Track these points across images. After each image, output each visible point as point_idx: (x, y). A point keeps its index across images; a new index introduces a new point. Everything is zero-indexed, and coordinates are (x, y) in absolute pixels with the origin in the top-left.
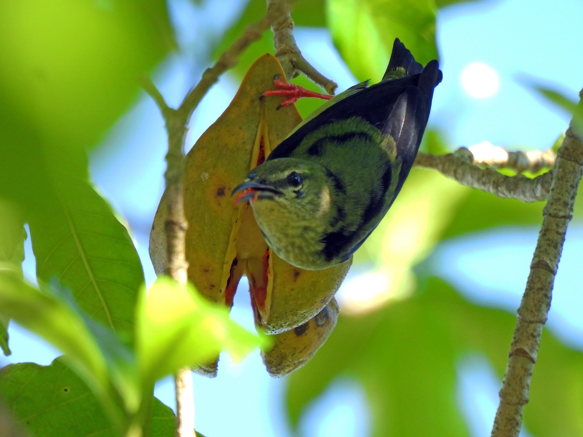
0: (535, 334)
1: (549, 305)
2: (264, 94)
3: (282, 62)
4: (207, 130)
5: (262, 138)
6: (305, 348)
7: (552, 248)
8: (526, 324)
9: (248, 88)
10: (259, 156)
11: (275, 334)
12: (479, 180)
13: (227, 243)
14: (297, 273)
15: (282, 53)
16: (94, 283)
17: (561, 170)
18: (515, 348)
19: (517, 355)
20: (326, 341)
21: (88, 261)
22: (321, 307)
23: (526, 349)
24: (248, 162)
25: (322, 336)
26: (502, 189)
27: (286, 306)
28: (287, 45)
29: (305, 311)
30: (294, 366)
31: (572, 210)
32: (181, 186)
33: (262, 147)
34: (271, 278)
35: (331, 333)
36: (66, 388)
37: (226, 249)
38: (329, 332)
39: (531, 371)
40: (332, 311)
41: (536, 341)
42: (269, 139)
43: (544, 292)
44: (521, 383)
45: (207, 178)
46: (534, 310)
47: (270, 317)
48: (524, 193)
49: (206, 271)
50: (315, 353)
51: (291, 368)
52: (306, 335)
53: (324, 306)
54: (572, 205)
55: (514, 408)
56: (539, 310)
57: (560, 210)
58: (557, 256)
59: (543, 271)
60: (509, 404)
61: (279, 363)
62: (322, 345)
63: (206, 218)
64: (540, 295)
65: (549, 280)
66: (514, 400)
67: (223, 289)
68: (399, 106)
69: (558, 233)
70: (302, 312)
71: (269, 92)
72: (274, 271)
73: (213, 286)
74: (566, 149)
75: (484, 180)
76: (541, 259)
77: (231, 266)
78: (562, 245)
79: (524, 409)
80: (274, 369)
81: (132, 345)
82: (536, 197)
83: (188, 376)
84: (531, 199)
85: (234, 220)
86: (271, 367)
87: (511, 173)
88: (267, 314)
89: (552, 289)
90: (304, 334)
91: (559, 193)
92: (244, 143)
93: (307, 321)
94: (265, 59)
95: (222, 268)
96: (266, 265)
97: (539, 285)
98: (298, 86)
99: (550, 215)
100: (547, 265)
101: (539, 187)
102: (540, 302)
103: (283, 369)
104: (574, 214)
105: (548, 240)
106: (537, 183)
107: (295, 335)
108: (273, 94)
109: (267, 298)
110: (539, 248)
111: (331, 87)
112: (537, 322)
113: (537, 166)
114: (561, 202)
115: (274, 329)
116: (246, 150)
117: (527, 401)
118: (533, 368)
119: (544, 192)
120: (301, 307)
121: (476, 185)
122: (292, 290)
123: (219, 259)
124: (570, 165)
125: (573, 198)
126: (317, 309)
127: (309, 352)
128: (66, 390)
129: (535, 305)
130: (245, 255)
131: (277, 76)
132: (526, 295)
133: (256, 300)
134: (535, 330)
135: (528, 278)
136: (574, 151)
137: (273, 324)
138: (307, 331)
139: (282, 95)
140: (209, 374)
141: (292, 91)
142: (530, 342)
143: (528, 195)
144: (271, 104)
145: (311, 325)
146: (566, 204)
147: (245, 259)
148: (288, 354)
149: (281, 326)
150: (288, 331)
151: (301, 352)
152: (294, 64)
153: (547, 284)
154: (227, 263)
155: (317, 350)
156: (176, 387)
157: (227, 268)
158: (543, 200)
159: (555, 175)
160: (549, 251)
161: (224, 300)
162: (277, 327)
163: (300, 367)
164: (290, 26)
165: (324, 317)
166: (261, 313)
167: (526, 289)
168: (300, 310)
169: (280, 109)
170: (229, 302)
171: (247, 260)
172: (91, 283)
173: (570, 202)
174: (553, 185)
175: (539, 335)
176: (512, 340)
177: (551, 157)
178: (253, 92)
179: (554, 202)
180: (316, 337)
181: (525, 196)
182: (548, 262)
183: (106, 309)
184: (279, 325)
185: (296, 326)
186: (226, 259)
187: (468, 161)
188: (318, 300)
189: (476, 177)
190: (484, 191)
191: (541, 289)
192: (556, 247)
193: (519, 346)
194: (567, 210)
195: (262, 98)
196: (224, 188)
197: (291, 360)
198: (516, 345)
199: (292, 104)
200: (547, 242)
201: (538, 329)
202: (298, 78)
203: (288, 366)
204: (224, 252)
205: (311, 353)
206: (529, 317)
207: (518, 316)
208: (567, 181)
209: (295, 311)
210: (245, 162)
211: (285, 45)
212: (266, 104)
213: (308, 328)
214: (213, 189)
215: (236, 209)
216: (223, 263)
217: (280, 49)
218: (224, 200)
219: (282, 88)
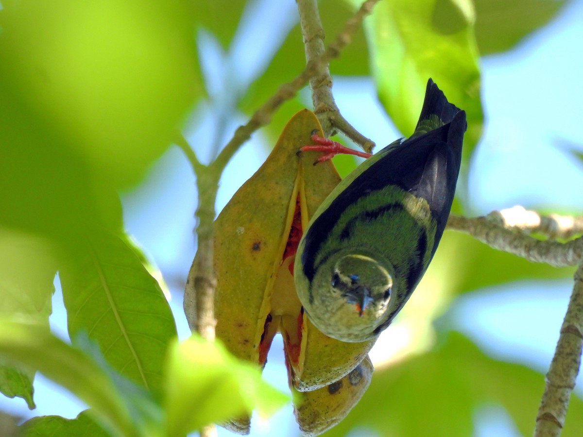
0: (563, 399)
1: (577, 370)
2: (301, 149)
3: (321, 120)
5: (299, 194)
6: (338, 406)
7: (582, 313)
8: (554, 389)
9: (285, 143)
10: (295, 212)
11: (308, 391)
12: (510, 243)
13: (262, 298)
15: (320, 111)
16: (126, 337)
18: (543, 413)
19: (544, 419)
20: (359, 400)
21: (119, 313)
22: (355, 364)
23: (554, 414)
24: (284, 217)
25: (355, 394)
26: (534, 253)
27: (320, 362)
28: (325, 103)
29: (339, 368)
30: (327, 425)
33: (299, 202)
34: (305, 334)
35: (364, 392)
37: (261, 304)
38: (363, 391)
40: (366, 370)
41: (564, 406)
42: (305, 194)
43: (573, 357)
45: (242, 233)
46: (562, 375)
47: (303, 373)
48: (555, 257)
49: (241, 326)
50: (348, 412)
51: (324, 427)
52: (340, 393)
53: (358, 364)
56: (567, 375)
59: (572, 336)
61: (311, 421)
62: (355, 404)
63: (241, 272)
64: (569, 360)
65: (578, 346)
67: (257, 344)
70: (336, 369)
71: (306, 147)
72: (308, 327)
73: (246, 341)
75: (516, 243)
76: (571, 324)
77: (265, 321)
80: (307, 427)
82: (567, 262)
84: (562, 264)
85: (269, 274)
86: (304, 425)
87: (543, 237)
88: (301, 370)
90: (337, 393)
92: (280, 198)
93: (340, 378)
94: (303, 115)
95: (256, 323)
96: (300, 321)
97: (568, 350)
98: (336, 143)
99: (581, 279)
100: (576, 330)
101: (571, 252)
102: (569, 367)
103: (316, 427)
105: (579, 305)
106: (569, 248)
107: (329, 394)
108: (310, 149)
109: (301, 354)
110: (569, 312)
111: (369, 146)
112: (565, 387)
113: (569, 233)
115: (308, 386)
116: (282, 205)
118: (560, 432)
119: (576, 258)
120: (334, 364)
121: (508, 249)
122: (326, 346)
123: (253, 314)
126: (351, 366)
127: (343, 410)
129: (564, 370)
130: (279, 312)
131: (315, 131)
132: (555, 360)
133: (290, 357)
134: (563, 395)
135: (558, 343)
137: (306, 381)
138: (340, 390)
139: (320, 150)
140: (242, 431)
141: (329, 147)
142: (557, 407)
143: (559, 259)
144: (307, 159)
145: (345, 383)
147: (280, 316)
148: (321, 412)
149: (315, 383)
150: (322, 389)
151: (335, 410)
152: (332, 122)
153: (577, 349)
154: (262, 318)
155: (350, 409)
157: (261, 323)
158: (575, 265)
160: (579, 316)
161: (257, 356)
162: (310, 384)
163: (333, 426)
164: (329, 85)
165: (357, 376)
166: (294, 370)
167: (556, 354)
168: (334, 367)
169: (317, 164)
170: (262, 360)
171: (281, 317)
172: (123, 336)
175: (567, 400)
176: (540, 405)
178: (290, 147)
180: (350, 396)
181: (557, 261)
182: (578, 327)
183: (138, 362)
184: (312, 381)
185: (329, 383)
186: (261, 314)
187: (500, 225)
188: (352, 357)
189: (508, 240)
190: (515, 254)
191: (570, 354)
193: (547, 410)
195: (299, 154)
196: (260, 243)
197: (324, 419)
198: (544, 410)
199: (328, 160)
200: (578, 307)
201: (566, 394)
202: (336, 135)
203: (321, 424)
204: (259, 307)
205: (344, 412)
206: (558, 382)
207: (546, 380)
209: (329, 368)
210: (281, 217)
211: (323, 103)
212: (303, 159)
213: (342, 386)
214: (248, 244)
215: (272, 264)
216: (257, 318)
217: (318, 107)
218: (259, 255)
219: (320, 143)
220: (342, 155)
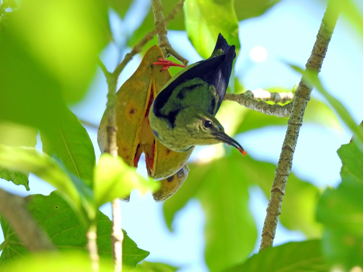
0: (284, 181)
1: (291, 167)
2: (153, 64)
3: (162, 50)
4: (125, 82)
5: (152, 86)
6: (172, 188)
7: (292, 140)
8: (280, 176)
9: (146, 62)
10: (151, 95)
11: (158, 181)
12: (256, 107)
13: (135, 136)
14: (168, 151)
15: (162, 46)
16: (71, 156)
17: (296, 102)
18: (274, 188)
19: (275, 191)
20: (182, 185)
21: (68, 145)
22: (180, 167)
23: (280, 188)
24: (145, 97)
25: (180, 182)
26: (268, 111)
27: (163, 167)
28: (164, 42)
29: (172, 170)
30: (167, 197)
31: (302, 121)
32: (114, 110)
33: (152, 90)
34: (156, 153)
36: (57, 206)
37: (135, 139)
38: (184, 181)
39: (282, 199)
40: (185, 170)
41: (284, 185)
42: (156, 86)
43: (288, 161)
44: (277, 205)
45: (125, 105)
46: (283, 169)
48: (278, 113)
49: (125, 150)
50: (177, 191)
51: (165, 198)
53: (182, 167)
54: (302, 119)
55: (274, 217)
56: (286, 170)
57: (296, 121)
58: (295, 144)
59: (288, 151)
60: (271, 215)
61: (159, 195)
62: (180, 187)
63: (125, 124)
64: (287, 162)
65: (290, 155)
66: (274, 213)
67: (133, 159)
68: (218, 72)
69: (295, 132)
71: (155, 63)
72: (157, 150)
73: (128, 157)
74: (299, 92)
75: (259, 106)
76: (287, 145)
77: (137, 147)
78: (297, 138)
79: (278, 218)
80: (157, 198)
81: (91, 186)
82: (284, 115)
83: (118, 202)
84: (282, 116)
85: (138, 125)
86: (156, 197)
87: (272, 103)
88: (154, 171)
89: (292, 159)
90: (172, 181)
91: (296, 113)
92: (143, 88)
93: (173, 174)
94: (154, 48)
95: (132, 148)
96: (154, 147)
97: (286, 158)
98: (170, 61)
99: (291, 123)
100: (290, 148)
101: (286, 110)
102: (286, 166)
103: (161, 198)
104: (303, 123)
105: (290, 136)
106: (285, 108)
107: (167, 182)
108: (157, 64)
109: (154, 163)
110: (286, 139)
111: (186, 62)
112: (285, 175)
113: (284, 100)
114: (297, 117)
115: (157, 178)
116: (145, 91)
117: (280, 214)
118: (283, 198)
119: (289, 113)
120: (170, 167)
121: (255, 109)
122: (166, 159)
123: (131, 144)
124: (301, 99)
125: (302, 115)
126: (178, 169)
127: (174, 190)
128: (57, 207)
129: (284, 167)
130: (143, 143)
131: (160, 56)
132: (279, 162)
133: (148, 165)
134: (284, 179)
135: (281, 154)
136: (303, 93)
137: (157, 176)
138: (173, 180)
139: (162, 65)
140: (126, 200)
141: (167, 63)
142: (281, 185)
143: (280, 114)
144: (157, 69)
145: (175, 177)
146: (299, 118)
147: (143, 144)
148: (164, 191)
149: (161, 177)
150: (164, 179)
151: (171, 190)
152: (168, 51)
153: (290, 157)
154: (135, 146)
155: (178, 189)
156: (112, 207)
157: (135, 148)
158: (288, 116)
159: (293, 105)
160: (291, 141)
161: (133, 164)
162: (159, 177)
163: (170, 197)
164: (166, 33)
165: (181, 173)
166: (151, 171)
167: (280, 159)
168: (170, 169)
169: (161, 72)
170: (136, 165)
171: (145, 145)
172: (69, 156)
173: (301, 117)
174: (293, 109)
175: (286, 182)
176: (273, 184)
177: (291, 96)
178: (148, 63)
179: (293, 118)
180: (178, 183)
182: (290, 146)
183: (76, 168)
184: (160, 176)
185: (168, 177)
186: (135, 144)
187: (252, 98)
188: (179, 164)
189: (255, 105)
190: (259, 111)
191: (287, 159)
192: (294, 139)
193: (276, 187)
194: (300, 121)
195: (152, 66)
196: (134, 110)
197: (165, 194)
198: (275, 187)
199: (167, 69)
200: (290, 137)
202: (170, 57)
203: (164, 196)
204: (134, 141)
205: (175, 191)
206: (281, 173)
207: (276, 172)
208: (299, 107)
209: (168, 169)
210: (144, 97)
211: (163, 42)
212: (154, 69)
213: (174, 178)
214: (128, 110)
215: (140, 120)
216: (133, 146)
217: (161, 43)
218: (134, 116)
219: (162, 62)
220: (173, 67)
